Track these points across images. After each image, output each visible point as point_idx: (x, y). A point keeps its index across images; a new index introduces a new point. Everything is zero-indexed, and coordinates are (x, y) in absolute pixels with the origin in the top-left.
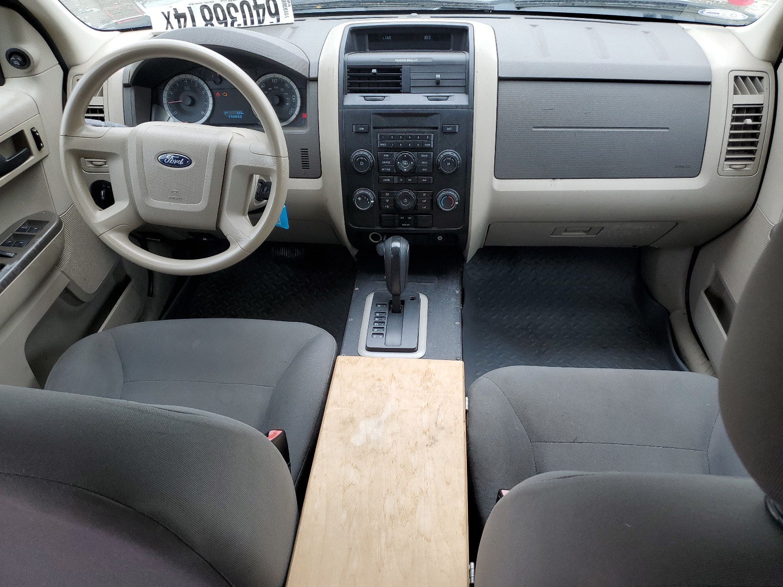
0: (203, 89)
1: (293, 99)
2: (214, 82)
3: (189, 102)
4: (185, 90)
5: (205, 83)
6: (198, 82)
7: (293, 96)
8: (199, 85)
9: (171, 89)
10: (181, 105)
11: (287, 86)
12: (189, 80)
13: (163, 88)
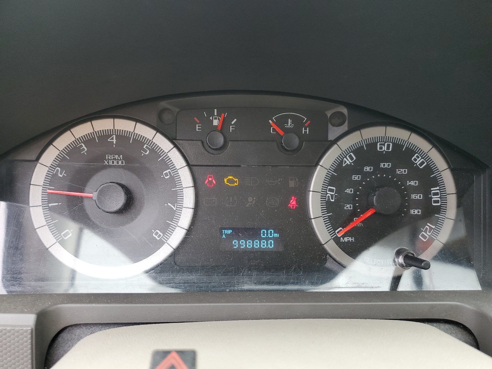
0: (166, 164)
1: (435, 198)
2: (203, 143)
3: (119, 200)
4: (110, 166)
5: (176, 146)
6: (150, 142)
7: (434, 190)
8: (155, 151)
9: (61, 161)
10: (86, 203)
11: (418, 162)
12: (123, 137)
13: (34, 157)
